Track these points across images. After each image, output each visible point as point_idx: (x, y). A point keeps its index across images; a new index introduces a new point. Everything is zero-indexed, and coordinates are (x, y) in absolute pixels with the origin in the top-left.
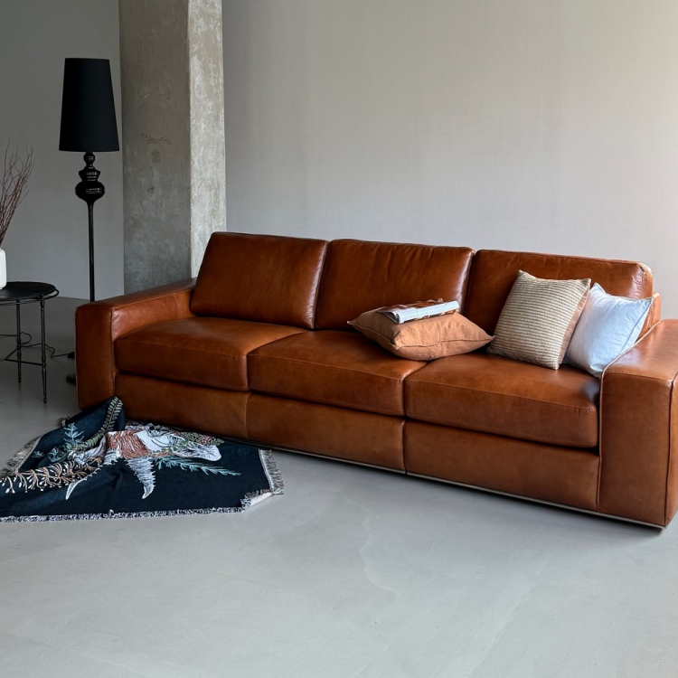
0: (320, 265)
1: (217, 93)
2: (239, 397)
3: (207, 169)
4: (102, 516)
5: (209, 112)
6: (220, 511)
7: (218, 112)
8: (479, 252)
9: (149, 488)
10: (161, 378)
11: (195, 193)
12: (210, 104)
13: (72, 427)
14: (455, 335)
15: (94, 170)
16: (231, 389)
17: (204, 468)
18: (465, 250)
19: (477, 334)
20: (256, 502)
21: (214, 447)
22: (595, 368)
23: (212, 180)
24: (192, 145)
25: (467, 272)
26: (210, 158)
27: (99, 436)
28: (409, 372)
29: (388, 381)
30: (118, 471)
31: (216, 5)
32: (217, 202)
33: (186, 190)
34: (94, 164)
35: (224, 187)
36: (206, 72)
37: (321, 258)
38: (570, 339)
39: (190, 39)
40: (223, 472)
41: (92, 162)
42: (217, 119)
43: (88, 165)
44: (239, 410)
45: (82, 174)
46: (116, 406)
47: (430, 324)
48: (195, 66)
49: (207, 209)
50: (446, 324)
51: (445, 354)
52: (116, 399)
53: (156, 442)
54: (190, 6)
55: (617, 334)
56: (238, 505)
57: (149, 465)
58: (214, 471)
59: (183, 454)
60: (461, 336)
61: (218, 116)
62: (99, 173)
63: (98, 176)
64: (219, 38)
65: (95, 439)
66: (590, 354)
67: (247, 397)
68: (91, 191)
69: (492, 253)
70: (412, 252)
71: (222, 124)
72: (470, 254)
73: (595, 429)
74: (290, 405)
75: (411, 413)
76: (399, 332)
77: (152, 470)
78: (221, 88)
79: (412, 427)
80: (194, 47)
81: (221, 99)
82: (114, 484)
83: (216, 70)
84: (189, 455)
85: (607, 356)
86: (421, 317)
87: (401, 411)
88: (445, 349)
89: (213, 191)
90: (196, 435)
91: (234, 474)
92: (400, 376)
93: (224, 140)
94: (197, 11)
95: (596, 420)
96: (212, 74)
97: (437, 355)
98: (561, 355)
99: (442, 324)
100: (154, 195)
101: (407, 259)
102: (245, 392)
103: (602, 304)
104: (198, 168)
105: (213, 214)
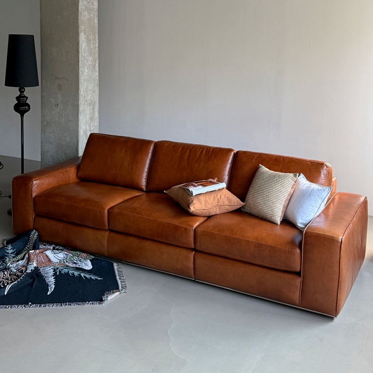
0: (150, 155)
1: (94, 52)
2: (103, 233)
3: (88, 95)
4: (25, 306)
5: (90, 63)
6: (91, 304)
7: (95, 62)
8: (237, 152)
9: (52, 288)
10: (60, 220)
11: (81, 109)
12: (91, 58)
13: (10, 247)
14: (223, 202)
15: (25, 97)
16: (99, 228)
17: (82, 275)
18: (230, 150)
19: (236, 202)
20: (111, 298)
21: (89, 261)
22: (300, 225)
23: (91, 100)
24: (80, 82)
25: (231, 163)
26: (90, 88)
27: (24, 253)
28: (197, 224)
29: (186, 229)
30: (35, 276)
31: (95, 3)
32: (94, 112)
33: (76, 107)
34: (24, 93)
35: (98, 104)
36: (88, 40)
37: (151, 151)
38: (287, 207)
39: (80, 23)
40: (93, 277)
41: (23, 92)
42: (94, 66)
43: (21, 94)
44: (103, 240)
45: (18, 98)
46: (34, 235)
47: (210, 196)
48: (82, 37)
49: (88, 117)
50: (219, 196)
51: (218, 213)
52: (34, 231)
53: (56, 257)
54: (80, 4)
55: (312, 206)
56: (101, 300)
57: (51, 272)
58: (88, 276)
59: (71, 265)
60: (227, 203)
61: (95, 65)
62: (27, 98)
63: (26, 100)
64: (96, 22)
65: (22, 255)
66: (297, 217)
67: (107, 233)
68: (22, 108)
69: (245, 152)
70: (200, 150)
71: (97, 69)
72: (233, 153)
73: (299, 263)
74: (131, 239)
75: (198, 248)
76: (192, 201)
77: (53, 276)
78: (97, 49)
79: (199, 255)
80: (82, 28)
81: (97, 55)
82: (32, 284)
83: (94, 39)
84: (74, 265)
85: (307, 219)
86: (205, 192)
87: (193, 246)
88: (218, 210)
89: (92, 106)
90: (78, 253)
91: (99, 279)
92: (193, 226)
93: (98, 78)
94: (84, 7)
95: (300, 257)
96: (92, 42)
97: (213, 214)
98: (281, 216)
99: (216, 196)
100: (58, 109)
101: (198, 154)
102: (106, 230)
103: (304, 187)
104: (83, 95)
105: (91, 119)
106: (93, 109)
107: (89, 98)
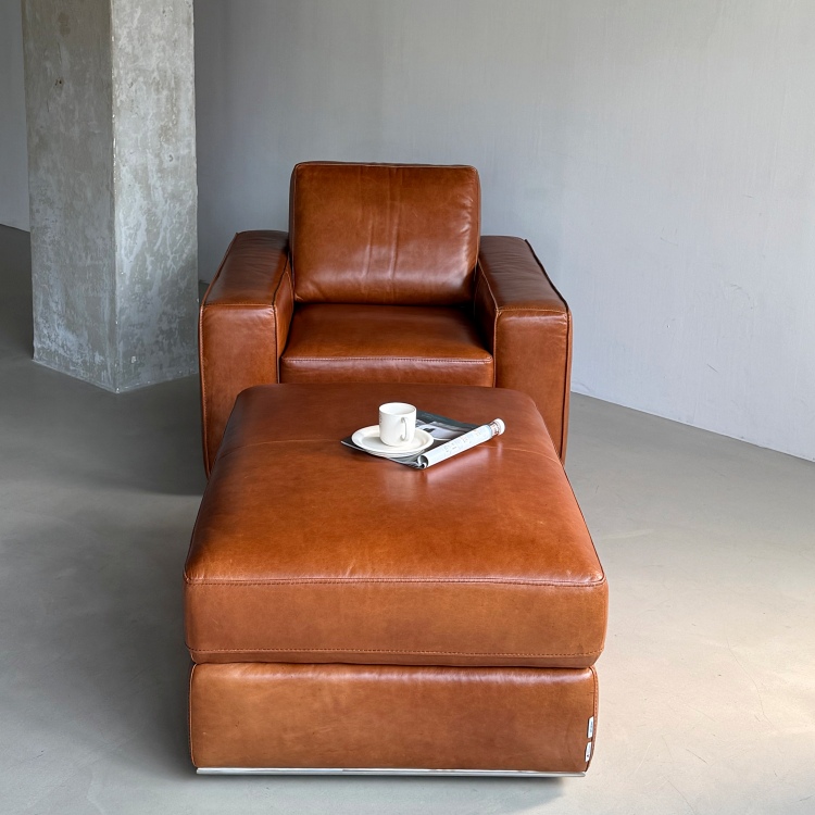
23: (162, 71)
26: (157, 30)
32: (173, 112)
49: (151, 125)
100: (63, 95)
104: (129, 49)
105: (165, 133)
106: (173, 102)
107: (153, 63)
